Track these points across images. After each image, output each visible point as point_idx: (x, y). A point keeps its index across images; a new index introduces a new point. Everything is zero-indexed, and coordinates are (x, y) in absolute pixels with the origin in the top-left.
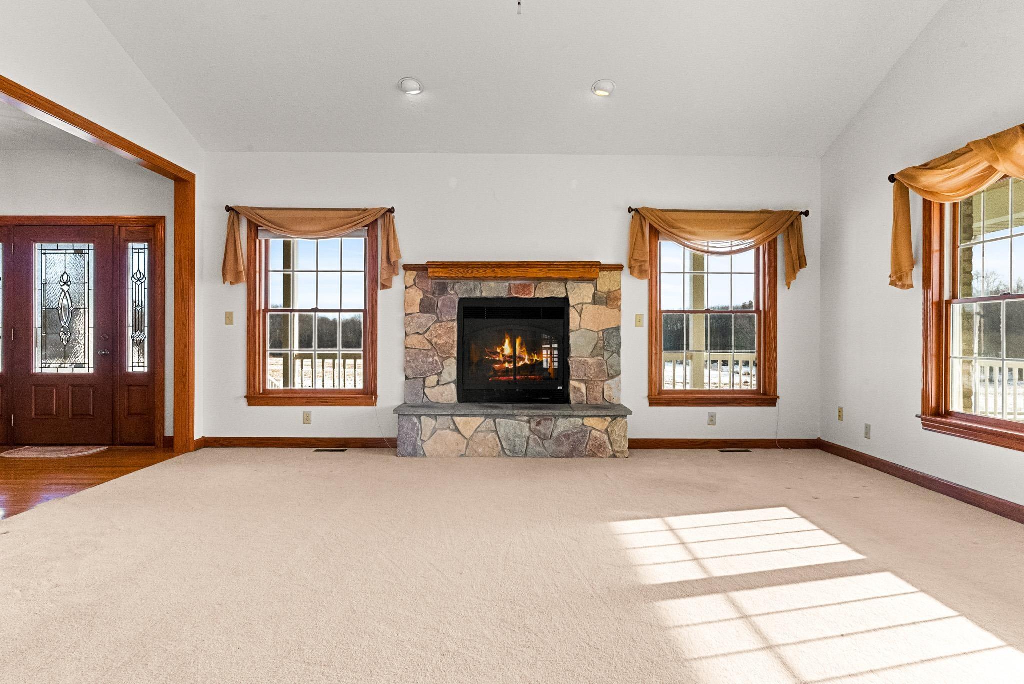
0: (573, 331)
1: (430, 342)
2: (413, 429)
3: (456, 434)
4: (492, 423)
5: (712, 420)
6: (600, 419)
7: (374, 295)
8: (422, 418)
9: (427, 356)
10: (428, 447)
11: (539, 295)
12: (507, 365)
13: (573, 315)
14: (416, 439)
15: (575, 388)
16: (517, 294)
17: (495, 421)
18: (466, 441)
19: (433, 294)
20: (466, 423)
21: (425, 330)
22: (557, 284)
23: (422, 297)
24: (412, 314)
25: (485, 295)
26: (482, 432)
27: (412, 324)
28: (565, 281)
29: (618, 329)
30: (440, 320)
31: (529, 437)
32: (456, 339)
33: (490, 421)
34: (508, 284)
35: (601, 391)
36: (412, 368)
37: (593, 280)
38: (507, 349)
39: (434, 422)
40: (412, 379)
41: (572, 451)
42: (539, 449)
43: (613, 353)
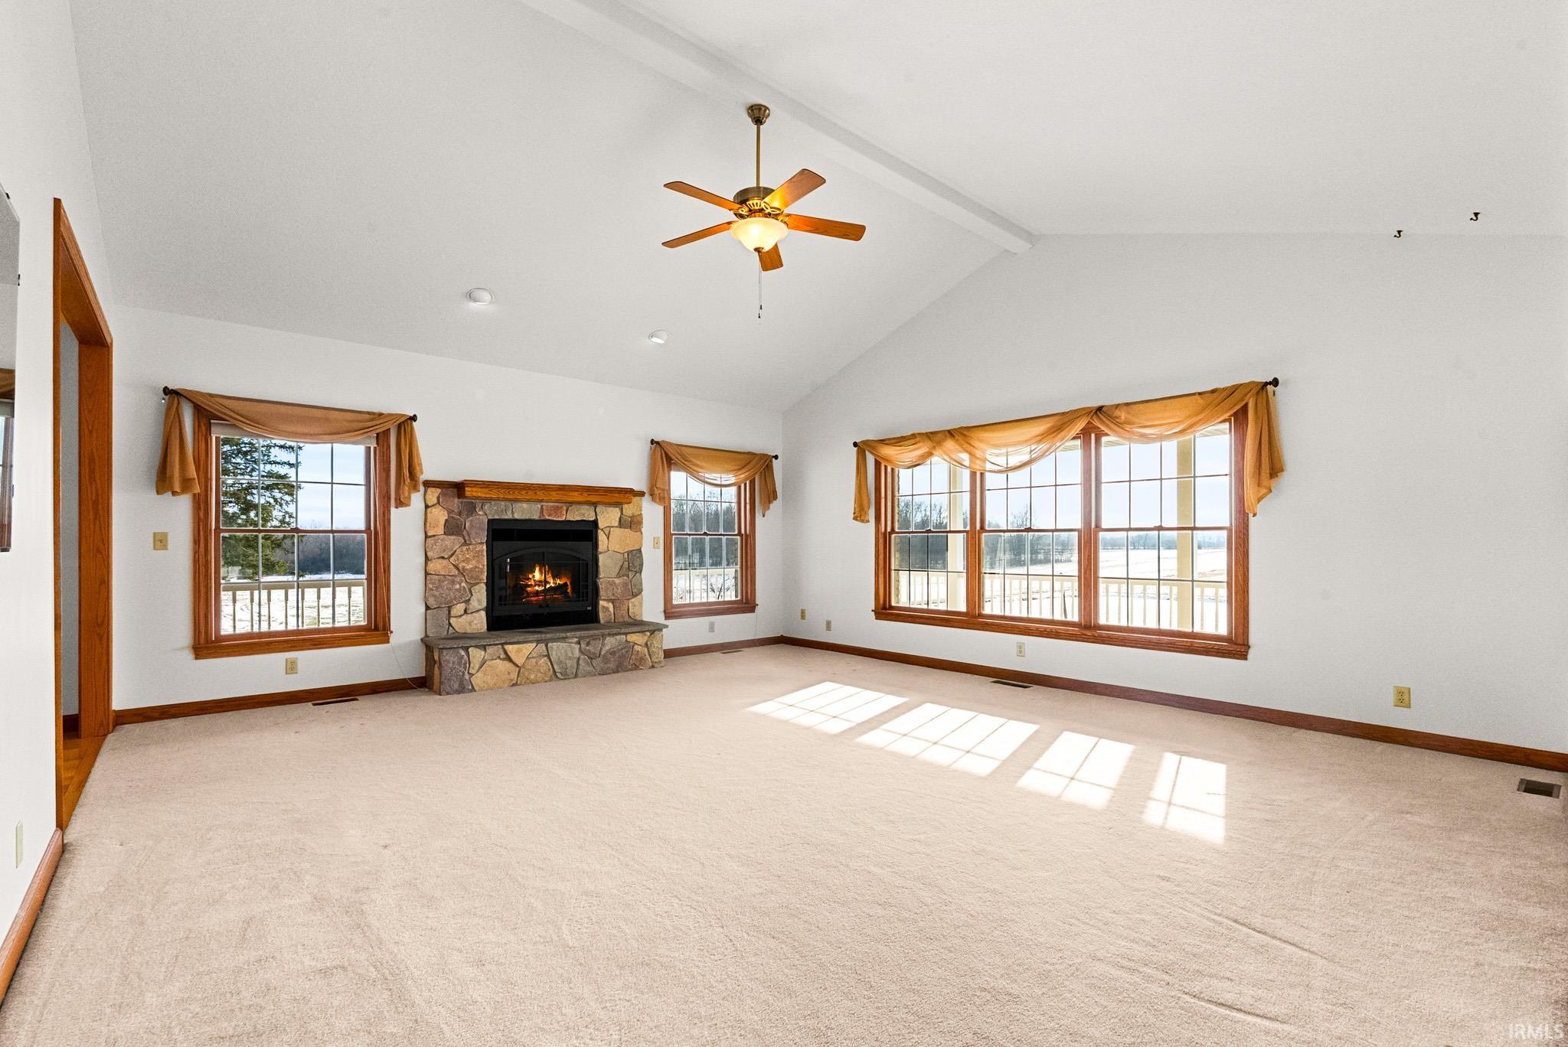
0: (601, 553)
1: (456, 567)
2: (459, 664)
3: (507, 664)
4: (544, 648)
5: (712, 628)
6: (640, 634)
7: (386, 514)
8: (470, 650)
9: (453, 582)
10: (478, 680)
11: (570, 518)
12: (537, 588)
13: (601, 537)
14: (464, 673)
15: (604, 607)
16: (549, 516)
17: (547, 646)
18: (517, 669)
19: (460, 514)
20: (519, 651)
21: (450, 554)
22: (587, 507)
23: (446, 518)
24: (434, 536)
25: (517, 516)
26: (533, 658)
27: (435, 547)
28: (595, 504)
29: (640, 551)
30: (468, 542)
31: (579, 658)
32: (485, 563)
33: (542, 646)
34: (539, 506)
35: (626, 609)
36: (434, 596)
37: (618, 504)
38: (537, 575)
39: (483, 653)
40: (435, 608)
41: (617, 667)
42: (588, 668)
43: (636, 572)
